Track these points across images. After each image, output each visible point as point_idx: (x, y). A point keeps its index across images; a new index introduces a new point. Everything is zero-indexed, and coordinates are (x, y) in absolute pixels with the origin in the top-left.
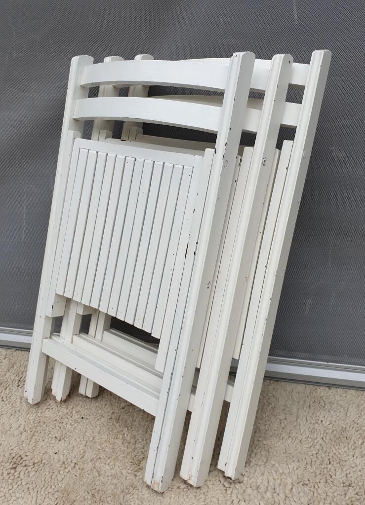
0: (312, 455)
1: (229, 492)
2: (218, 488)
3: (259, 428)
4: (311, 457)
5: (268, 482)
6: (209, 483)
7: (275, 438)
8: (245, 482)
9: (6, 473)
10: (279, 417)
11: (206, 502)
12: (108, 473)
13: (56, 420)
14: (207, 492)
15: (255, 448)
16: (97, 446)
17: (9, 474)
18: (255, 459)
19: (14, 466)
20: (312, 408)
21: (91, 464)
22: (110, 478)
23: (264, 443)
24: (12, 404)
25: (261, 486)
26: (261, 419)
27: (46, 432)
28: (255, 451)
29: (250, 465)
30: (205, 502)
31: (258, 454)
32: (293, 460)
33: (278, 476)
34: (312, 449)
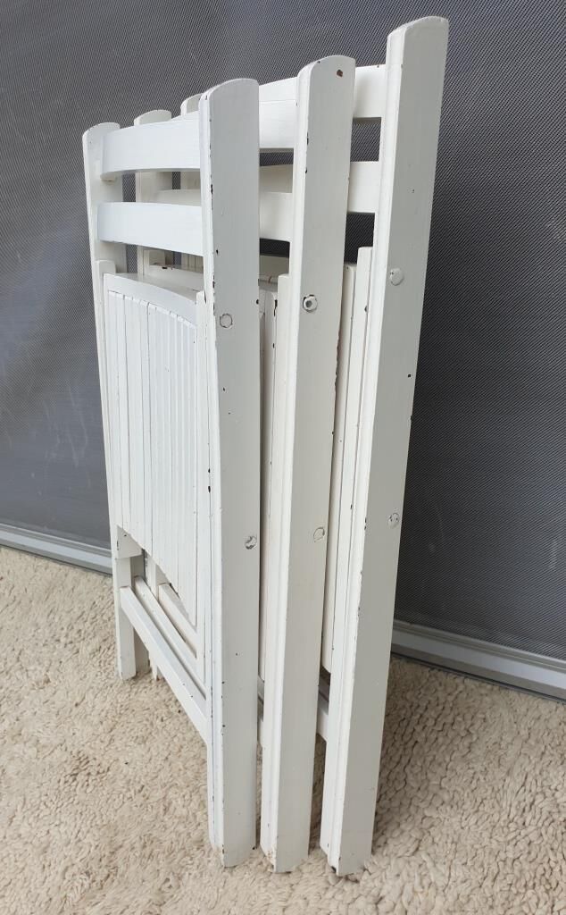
0: (504, 861)
1: (329, 894)
2: (316, 882)
3: (429, 781)
4: (501, 864)
5: (401, 894)
6: (305, 869)
7: (448, 808)
8: (362, 883)
9: (63, 780)
10: (475, 766)
11: (289, 902)
12: (178, 813)
13: (148, 709)
14: (298, 884)
15: (406, 820)
16: (179, 763)
17: (66, 782)
18: (396, 843)
19: (75, 772)
20: (547, 759)
21: (160, 791)
22: (176, 821)
23: (427, 813)
24: (109, 674)
25: (386, 899)
26: (440, 764)
27: (130, 725)
28: (403, 826)
29: (382, 853)
30: (286, 901)
31: (405, 834)
32: (464, 861)
33: (423, 888)
34: (510, 848)
